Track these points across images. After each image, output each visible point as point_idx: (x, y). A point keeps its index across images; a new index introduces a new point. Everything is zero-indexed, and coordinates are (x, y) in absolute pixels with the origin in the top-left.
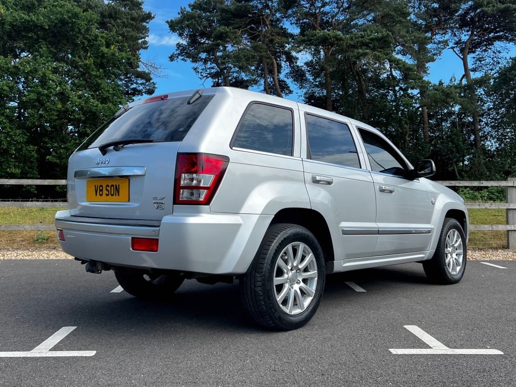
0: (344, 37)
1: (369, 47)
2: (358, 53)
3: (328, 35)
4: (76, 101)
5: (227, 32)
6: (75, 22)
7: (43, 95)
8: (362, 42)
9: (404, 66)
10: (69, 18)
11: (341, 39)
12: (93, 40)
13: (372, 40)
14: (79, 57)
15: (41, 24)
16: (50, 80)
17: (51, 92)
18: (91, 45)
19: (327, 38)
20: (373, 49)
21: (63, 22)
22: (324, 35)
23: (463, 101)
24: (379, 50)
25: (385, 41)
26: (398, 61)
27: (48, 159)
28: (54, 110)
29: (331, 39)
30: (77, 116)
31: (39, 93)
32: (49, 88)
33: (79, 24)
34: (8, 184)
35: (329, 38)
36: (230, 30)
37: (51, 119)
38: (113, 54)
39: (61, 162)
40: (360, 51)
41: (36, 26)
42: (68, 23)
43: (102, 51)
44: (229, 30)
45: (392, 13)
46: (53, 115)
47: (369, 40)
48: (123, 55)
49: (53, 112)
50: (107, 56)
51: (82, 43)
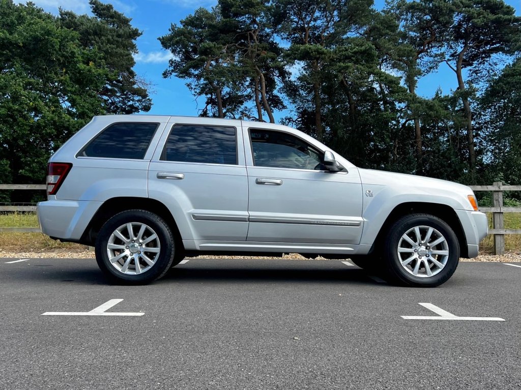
0: (325, 51)
1: (353, 60)
2: (340, 66)
3: (310, 48)
4: (48, 116)
5: (211, 48)
6: (47, 39)
7: (14, 110)
8: (345, 55)
9: (386, 78)
10: (42, 35)
11: (323, 53)
12: (70, 57)
13: (355, 53)
14: (56, 73)
15: (16, 42)
16: (21, 95)
17: (23, 108)
18: (68, 62)
19: (308, 52)
20: (357, 62)
21: (36, 39)
22: (305, 49)
23: (447, 114)
24: (363, 63)
25: (369, 54)
26: (380, 74)
27: (21, 173)
28: (26, 125)
29: (312, 52)
30: (48, 131)
31: (9, 109)
32: (21, 103)
33: (51, 41)
35: (310, 51)
36: (215, 45)
37: (23, 134)
38: (89, 71)
39: (33, 176)
40: (342, 64)
41: (10, 43)
42: (41, 40)
43: (78, 68)
44: (213, 45)
45: (378, 26)
46: (25, 130)
47: (353, 53)
48: (100, 71)
49: (25, 127)
50: (84, 73)
51: (58, 60)
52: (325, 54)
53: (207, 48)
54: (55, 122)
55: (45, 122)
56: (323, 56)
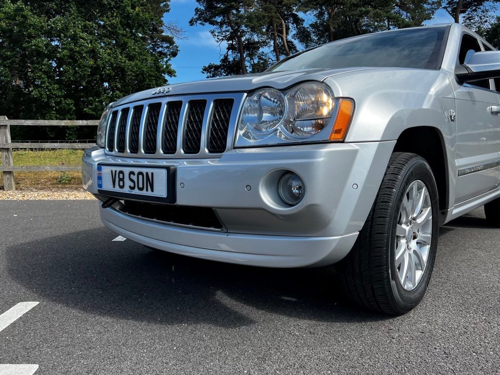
1: (371, 5)
2: (361, 11)
4: (105, 58)
7: (76, 52)
8: (364, 1)
9: (403, 22)
14: (107, 17)
16: (81, 38)
17: (83, 50)
18: (118, 6)
24: (380, 8)
27: (85, 111)
28: (87, 66)
31: (71, 50)
32: (81, 46)
34: (25, 124)
37: (85, 74)
38: (138, 14)
39: (96, 113)
40: (363, 9)
43: (128, 11)
46: (85, 70)
48: (147, 15)
50: (132, 16)
51: (108, 4)
54: (112, 64)
55: (103, 63)
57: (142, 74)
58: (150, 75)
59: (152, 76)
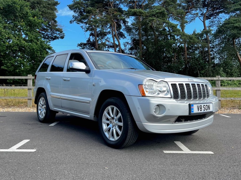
0: (143, 12)
1: (156, 16)
2: (150, 19)
3: (136, 11)
4: (15, 42)
5: (91, 10)
6: (14, 6)
8: (152, 14)
9: (171, 25)
10: (12, 4)
11: (142, 13)
12: (26, 14)
13: (157, 13)
14: (18, 22)
16: (2, 32)
17: (3, 38)
18: (25, 17)
20: (158, 17)
21: (9, 6)
22: (134, 11)
23: (198, 41)
25: (163, 14)
26: (168, 23)
27: (2, 68)
28: (5, 46)
29: (137, 13)
30: (15, 49)
32: (2, 36)
33: (16, 7)
35: (136, 12)
36: (93, 9)
37: (3, 50)
38: (34, 21)
39: (8, 69)
42: (11, 6)
43: (30, 19)
44: (92, 9)
45: (168, 1)
46: (4, 48)
47: (156, 13)
48: (40, 21)
49: (4, 47)
50: (32, 21)
51: (19, 15)
52: (143, 13)
53: (89, 10)
54: (18, 44)
55: (13, 44)
56: (142, 14)
57: (33, 49)
58: (37, 50)
59: (39, 50)
